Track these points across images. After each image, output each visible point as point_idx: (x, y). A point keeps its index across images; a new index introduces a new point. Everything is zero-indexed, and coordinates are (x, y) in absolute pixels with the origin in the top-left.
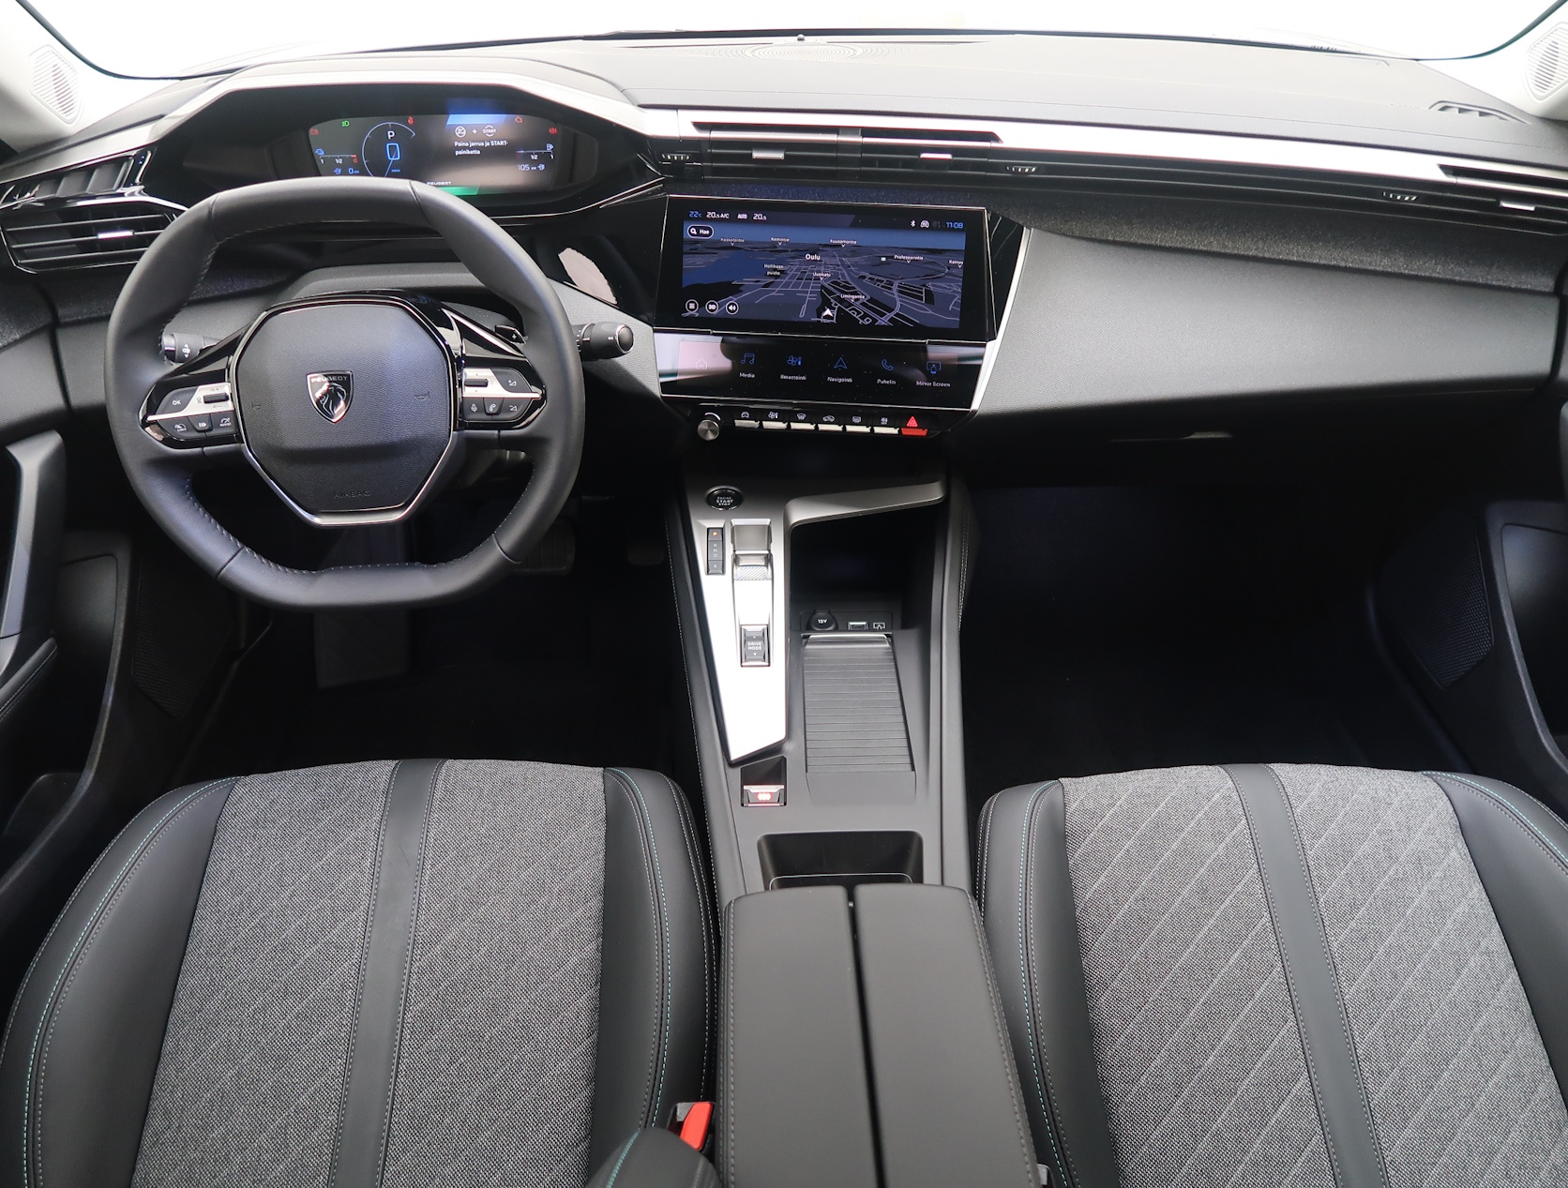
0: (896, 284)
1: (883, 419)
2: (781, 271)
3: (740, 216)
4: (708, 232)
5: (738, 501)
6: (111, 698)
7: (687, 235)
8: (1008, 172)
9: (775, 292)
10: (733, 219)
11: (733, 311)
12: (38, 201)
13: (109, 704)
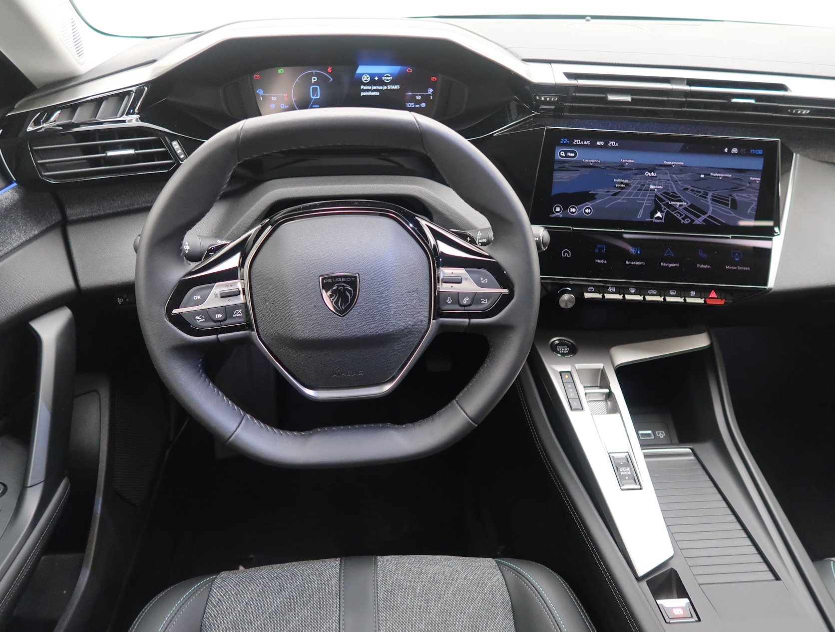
0: (710, 194)
1: (692, 292)
2: (627, 184)
3: (598, 143)
4: (573, 155)
5: (573, 351)
6: (100, 507)
7: (557, 157)
8: (789, 113)
9: (621, 199)
10: (593, 146)
11: (588, 213)
12: (58, 126)
13: (99, 512)
